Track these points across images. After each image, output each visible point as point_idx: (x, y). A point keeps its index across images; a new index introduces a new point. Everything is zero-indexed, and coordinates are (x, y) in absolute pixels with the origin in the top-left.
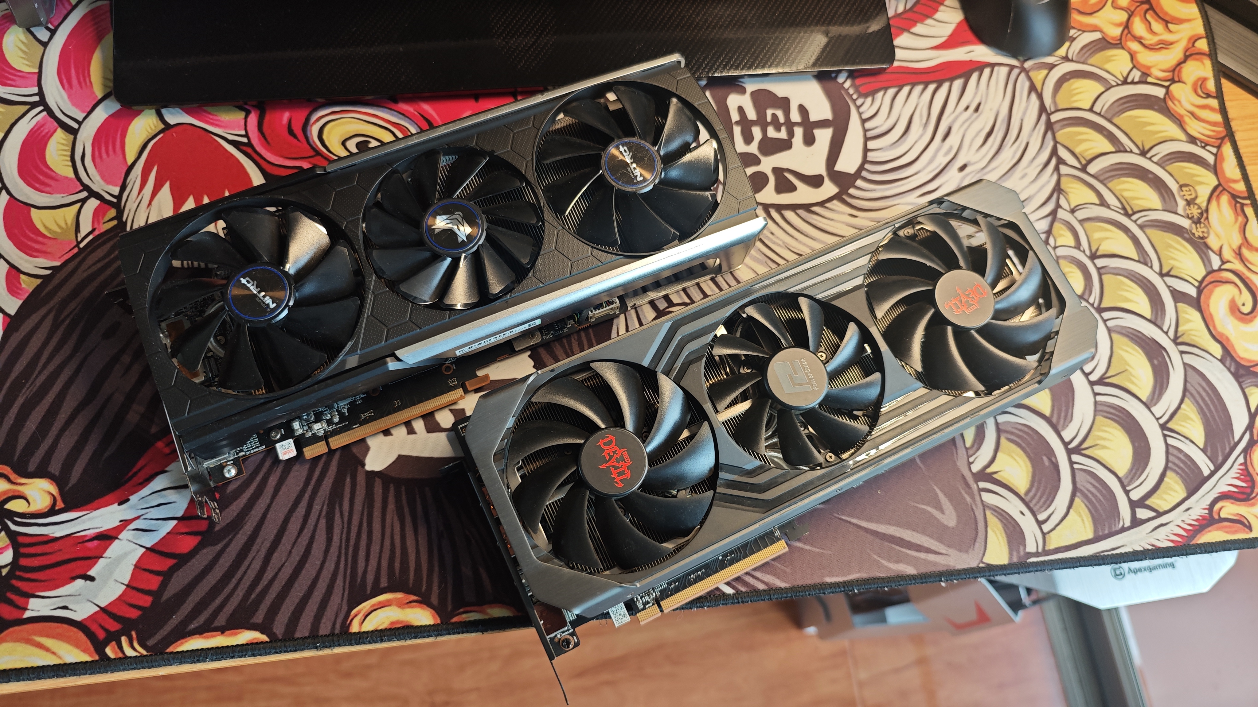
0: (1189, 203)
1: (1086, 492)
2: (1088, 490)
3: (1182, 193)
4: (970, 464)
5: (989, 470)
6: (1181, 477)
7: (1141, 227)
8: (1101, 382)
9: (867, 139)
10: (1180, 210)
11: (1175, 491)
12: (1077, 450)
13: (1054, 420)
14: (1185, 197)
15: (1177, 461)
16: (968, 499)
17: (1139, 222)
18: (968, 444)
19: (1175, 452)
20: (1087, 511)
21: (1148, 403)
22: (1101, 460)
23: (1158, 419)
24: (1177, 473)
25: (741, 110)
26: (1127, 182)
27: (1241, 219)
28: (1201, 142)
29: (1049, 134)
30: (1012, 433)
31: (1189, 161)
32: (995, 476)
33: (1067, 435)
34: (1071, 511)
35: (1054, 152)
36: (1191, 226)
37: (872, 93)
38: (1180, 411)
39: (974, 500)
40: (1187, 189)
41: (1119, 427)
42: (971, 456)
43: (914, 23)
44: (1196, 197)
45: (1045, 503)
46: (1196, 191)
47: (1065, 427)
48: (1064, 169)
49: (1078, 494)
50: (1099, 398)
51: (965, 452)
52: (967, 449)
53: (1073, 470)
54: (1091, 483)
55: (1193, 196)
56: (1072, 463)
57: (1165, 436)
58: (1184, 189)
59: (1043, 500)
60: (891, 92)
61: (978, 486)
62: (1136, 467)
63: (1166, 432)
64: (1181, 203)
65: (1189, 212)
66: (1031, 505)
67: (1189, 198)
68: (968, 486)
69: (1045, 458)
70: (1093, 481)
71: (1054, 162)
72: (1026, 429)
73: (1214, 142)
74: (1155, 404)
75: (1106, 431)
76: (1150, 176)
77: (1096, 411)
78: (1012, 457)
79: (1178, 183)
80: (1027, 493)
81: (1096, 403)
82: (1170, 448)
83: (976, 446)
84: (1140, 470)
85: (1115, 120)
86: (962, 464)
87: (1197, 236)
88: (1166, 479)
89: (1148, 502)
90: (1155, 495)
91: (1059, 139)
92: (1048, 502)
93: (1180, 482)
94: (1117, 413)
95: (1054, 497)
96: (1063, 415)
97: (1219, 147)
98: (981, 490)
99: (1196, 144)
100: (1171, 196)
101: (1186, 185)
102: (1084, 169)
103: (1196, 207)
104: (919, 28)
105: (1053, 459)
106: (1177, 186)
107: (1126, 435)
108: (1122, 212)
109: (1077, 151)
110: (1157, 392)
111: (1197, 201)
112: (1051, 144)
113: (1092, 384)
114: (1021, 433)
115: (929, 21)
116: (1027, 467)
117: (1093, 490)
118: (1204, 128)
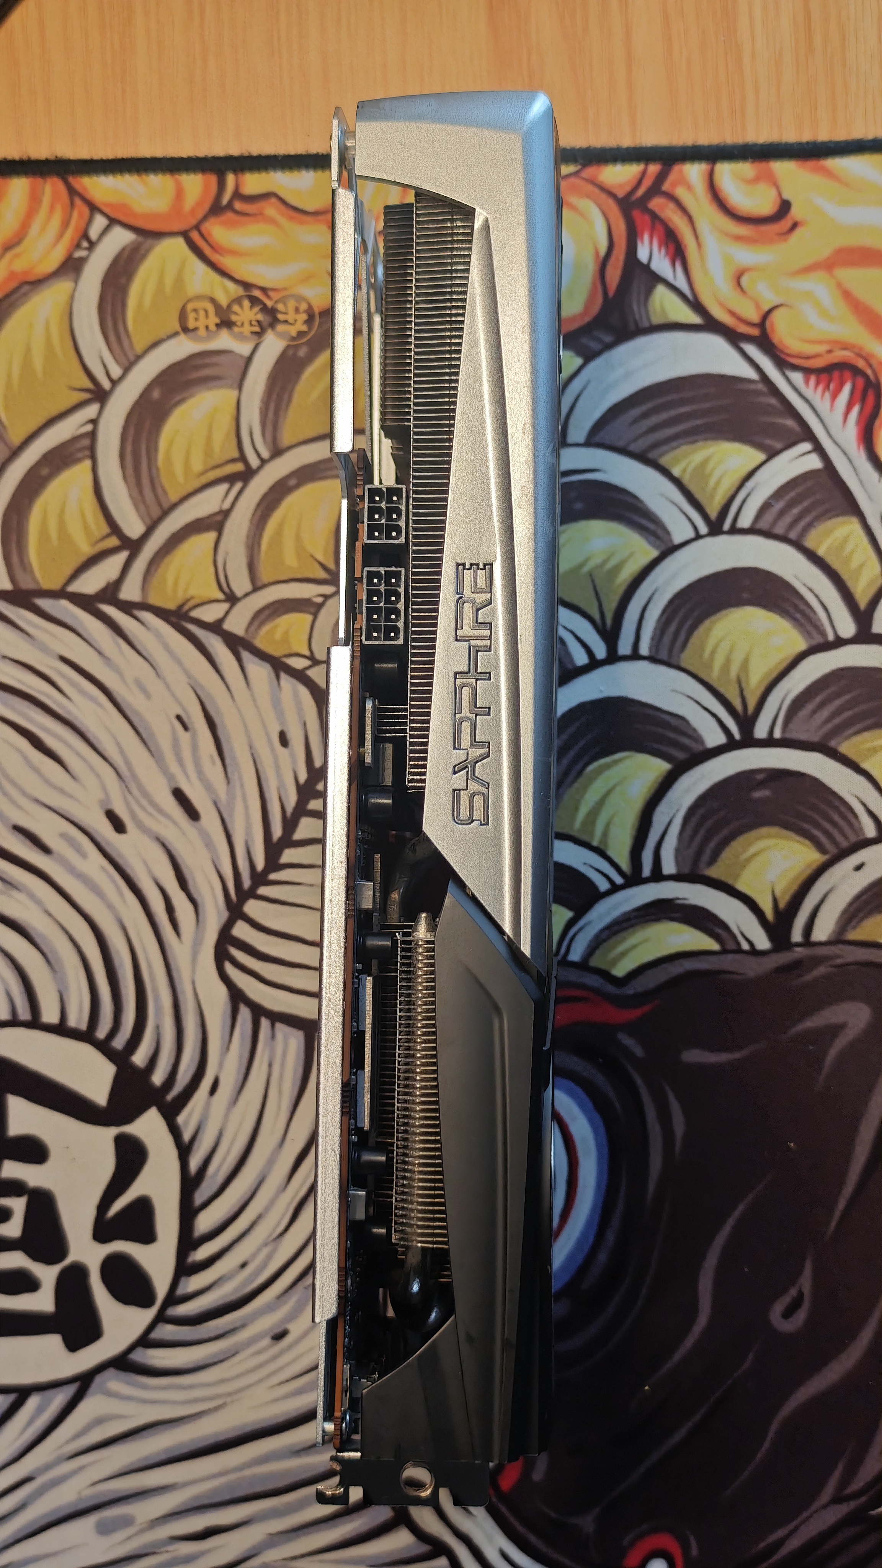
1: (829, 726)
2: (828, 720)
4: (754, 952)
5: (769, 915)
6: (819, 518)
7: (277, 452)
8: (610, 635)
9: (35, 1023)
10: (244, 349)
11: (846, 540)
12: (747, 722)
13: (681, 755)
15: (788, 519)
16: (821, 970)
18: (715, 946)
19: (769, 517)
20: (866, 735)
21: (663, 548)
23: (698, 537)
24: (810, 526)
26: (168, 452)
27: (271, 209)
28: (78, 246)
29: (44, 603)
30: (701, 850)
31: (123, 291)
32: (782, 905)
33: (713, 737)
34: (865, 765)
35: (85, 602)
38: (686, 480)
39: (823, 959)
41: (707, 623)
42: (738, 944)
45: (844, 818)
47: (696, 737)
48: (130, 592)
49: (833, 743)
50: (644, 650)
51: (730, 957)
52: (724, 951)
53: (785, 743)
54: (814, 712)
56: (770, 742)
57: (734, 530)
59: (836, 818)
61: (798, 945)
62: (792, 610)
63: (727, 526)
64: (224, 341)
66: (845, 844)
68: (796, 965)
69: (757, 794)
70: (810, 707)
71: (110, 610)
72: (694, 820)
73: (80, 215)
74: (668, 533)
75: (714, 652)
76: (156, 394)
77: (668, 664)
78: (749, 860)
79: (176, 334)
80: (820, 847)
81: (653, 659)
82: (758, 527)
83: (719, 931)
84: (797, 602)
85: (16, 438)
86: (753, 968)
88: (821, 552)
89: (863, 603)
90: (850, 584)
91: (54, 584)
92: (843, 809)
93: (830, 523)
95: (834, 794)
96: (672, 735)
97: (94, 208)
98: (807, 941)
99: (84, 260)
100: (207, 361)
102: (133, 546)
105: (760, 777)
106: (182, 337)
107: (724, 612)
108: (238, 486)
109: (87, 550)
110: (644, 522)
111: (224, 301)
112: (65, 603)
113: (613, 658)
114: (702, 832)
116: (769, 836)
117: (825, 713)
118: (43, 228)
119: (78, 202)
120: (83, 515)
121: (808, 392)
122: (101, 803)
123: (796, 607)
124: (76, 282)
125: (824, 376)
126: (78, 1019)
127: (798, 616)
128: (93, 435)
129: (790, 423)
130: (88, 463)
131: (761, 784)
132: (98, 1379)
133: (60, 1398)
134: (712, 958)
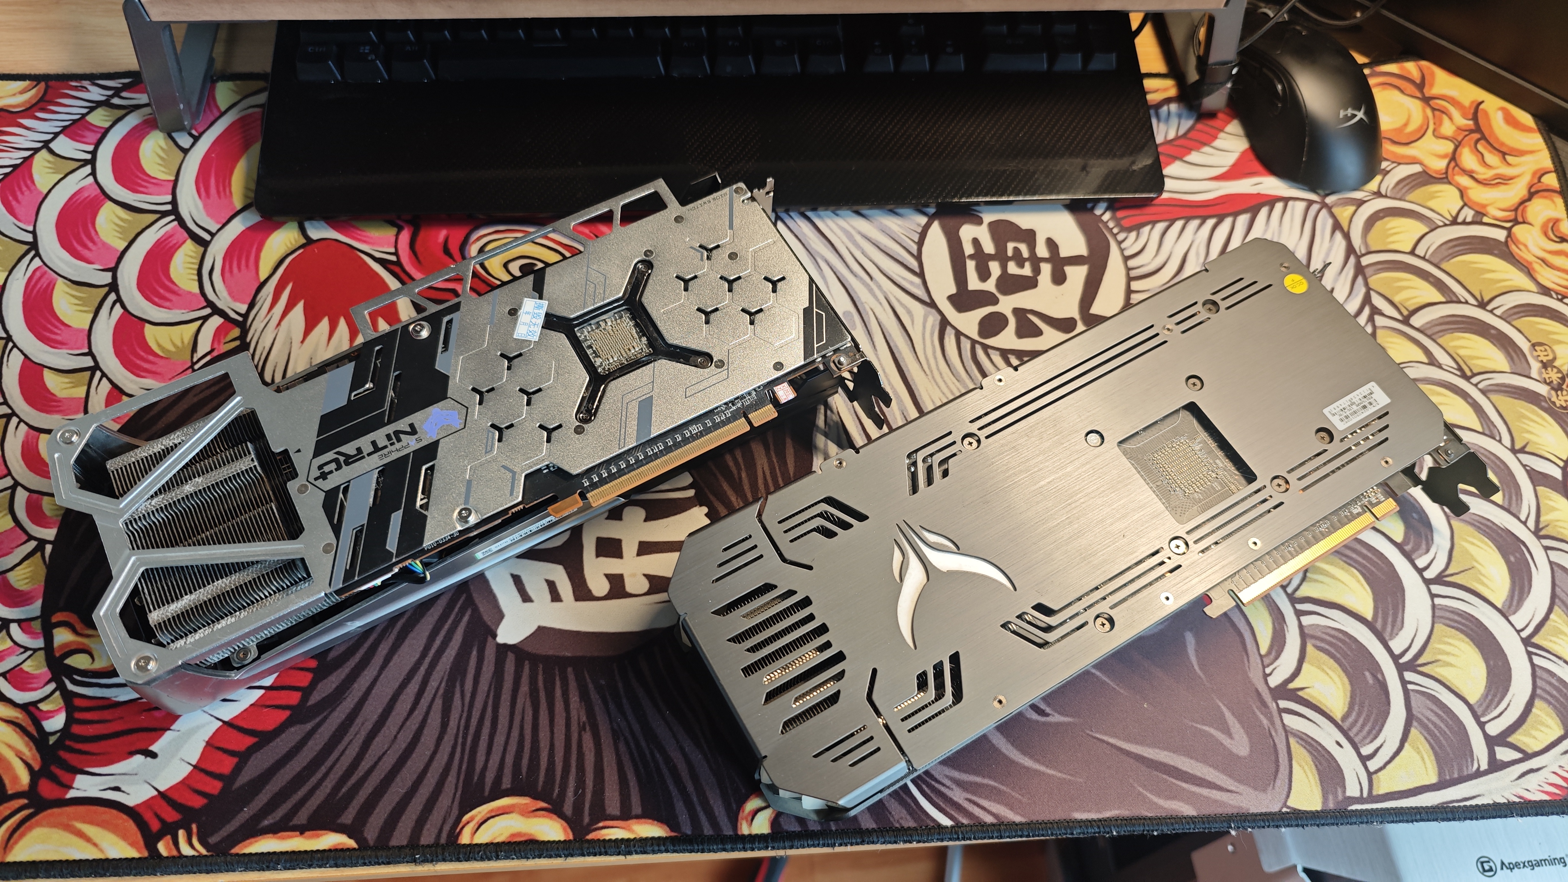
0: (1545, 365)
1: (1426, 721)
2: (1428, 719)
3: (1535, 354)
4: (1266, 676)
5: (1291, 686)
6: (1555, 708)
7: (1484, 392)
8: (1440, 580)
9: (1130, 279)
10: (1534, 374)
11: (1547, 726)
12: (1411, 666)
13: (1379, 625)
14: (1540, 359)
15: (1548, 688)
16: (1265, 722)
17: (1481, 386)
18: (1263, 651)
19: (1545, 676)
20: (1427, 746)
21: (1504, 610)
22: (1444, 681)
23: (1519, 632)
24: (1550, 703)
25: (976, 242)
26: (1463, 338)
28: (1557, 294)
29: (1360, 280)
30: (1322, 640)
31: (1542, 316)
32: (1300, 693)
33: (1397, 646)
34: (1407, 745)
35: (1367, 300)
36: (1549, 393)
37: (1138, 227)
38: (1548, 623)
39: (1273, 723)
40: (1542, 348)
41: (1468, 640)
42: (1268, 666)
43: (1189, 150)
44: (1555, 359)
45: (1369, 732)
46: (1553, 351)
47: (1393, 635)
48: (1379, 320)
49: (1415, 723)
50: (1437, 601)
51: (1259, 662)
52: (1261, 656)
53: (1406, 692)
54: (1432, 710)
55: (1550, 357)
56: (1404, 683)
57: (1530, 654)
58: (1537, 348)
59: (1367, 728)
60: (1160, 226)
61: (1277, 705)
62: (1492, 693)
63: (1530, 649)
64: (1535, 366)
65: (1546, 376)
66: (1351, 734)
67: (1545, 359)
68: (1264, 704)
69: (1367, 674)
70: (1434, 708)
71: (1367, 311)
72: (1340, 635)
74: (1514, 613)
75: (1450, 644)
76: (1493, 332)
77: (1434, 616)
78: (1323, 670)
79: (1530, 341)
80: (1345, 718)
81: (1434, 606)
82: (1537, 669)
83: (1274, 654)
84: (1499, 696)
85: (1444, 266)
86: (1255, 675)
87: (1558, 405)
88: (1534, 710)
89: (1510, 739)
90: (1521, 730)
91: (1371, 285)
92: (1374, 732)
93: (1554, 715)
94: (1463, 621)
95: (1383, 726)
96: (1390, 620)
98: (1281, 711)
99: (1551, 297)
100: (1521, 356)
101: (1541, 344)
102: (1406, 321)
103: (1555, 370)
104: (1193, 157)
105: (1379, 676)
106: (1529, 344)
107: (1477, 650)
108: (1458, 373)
109: (1396, 299)
110: (1516, 598)
111: (1556, 364)
112: (1363, 290)
113: (1428, 582)
114: (1334, 641)
115: (1206, 149)
116: (1343, 684)
117: (1434, 719)
118: (1560, 277)
127: (1490, 697)
131: (1374, 676)
132: (933, 311)
134: (1255, 650)
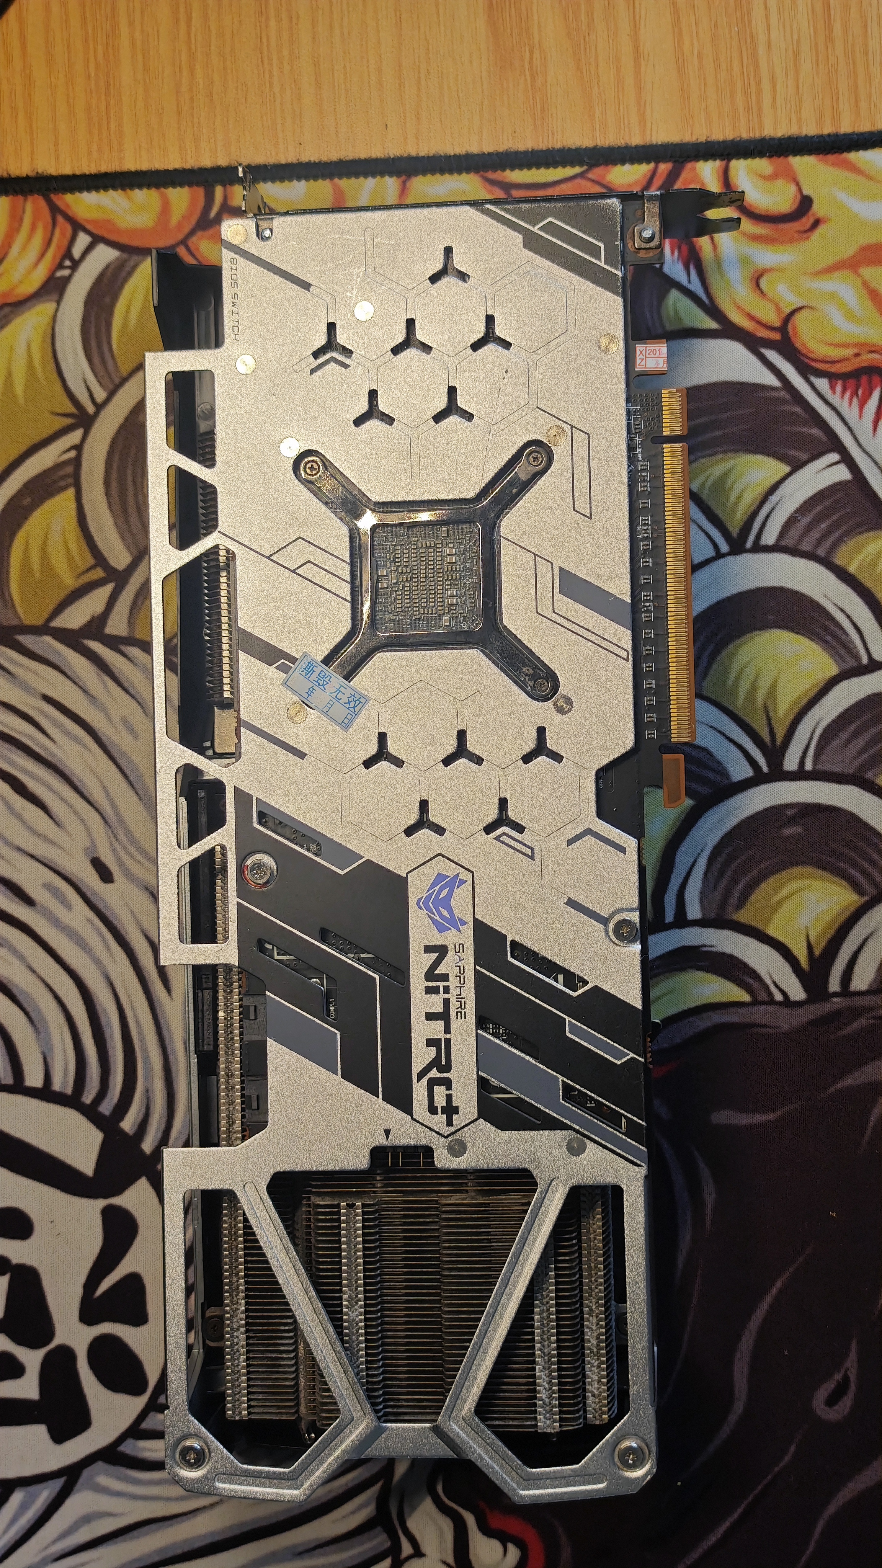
1: (865, 756)
2: (863, 751)
4: (787, 1002)
5: (804, 962)
12: (774, 754)
15: (816, 534)
16: (864, 1022)
18: (744, 997)
19: (795, 533)
24: (839, 541)
28: (60, 266)
30: (728, 892)
31: (109, 311)
32: (817, 952)
33: (739, 769)
35: (71, 638)
39: (866, 1010)
41: (731, 647)
42: (770, 994)
47: (723, 772)
48: (115, 627)
49: (869, 775)
51: (762, 1008)
52: (755, 1002)
54: (848, 741)
56: (801, 775)
57: (758, 548)
59: (875, 856)
61: (835, 994)
62: (821, 632)
68: (834, 1017)
70: (844, 736)
73: (63, 234)
75: (738, 679)
78: (780, 903)
82: (783, 543)
83: (750, 980)
84: (828, 623)
88: (852, 569)
93: (861, 538)
97: (77, 226)
98: (845, 990)
107: (750, 636)
114: (729, 872)
116: (802, 877)
117: (861, 742)
119: (60, 219)
120: (67, 547)
121: (835, 399)
122: (86, 850)
123: (826, 629)
124: (58, 303)
125: (852, 382)
126: (62, 1082)
127: (829, 638)
128: (77, 462)
129: (816, 432)
130: (71, 492)
131: (792, 821)
132: (86, 1473)
133: (45, 1494)
134: (742, 1010)
